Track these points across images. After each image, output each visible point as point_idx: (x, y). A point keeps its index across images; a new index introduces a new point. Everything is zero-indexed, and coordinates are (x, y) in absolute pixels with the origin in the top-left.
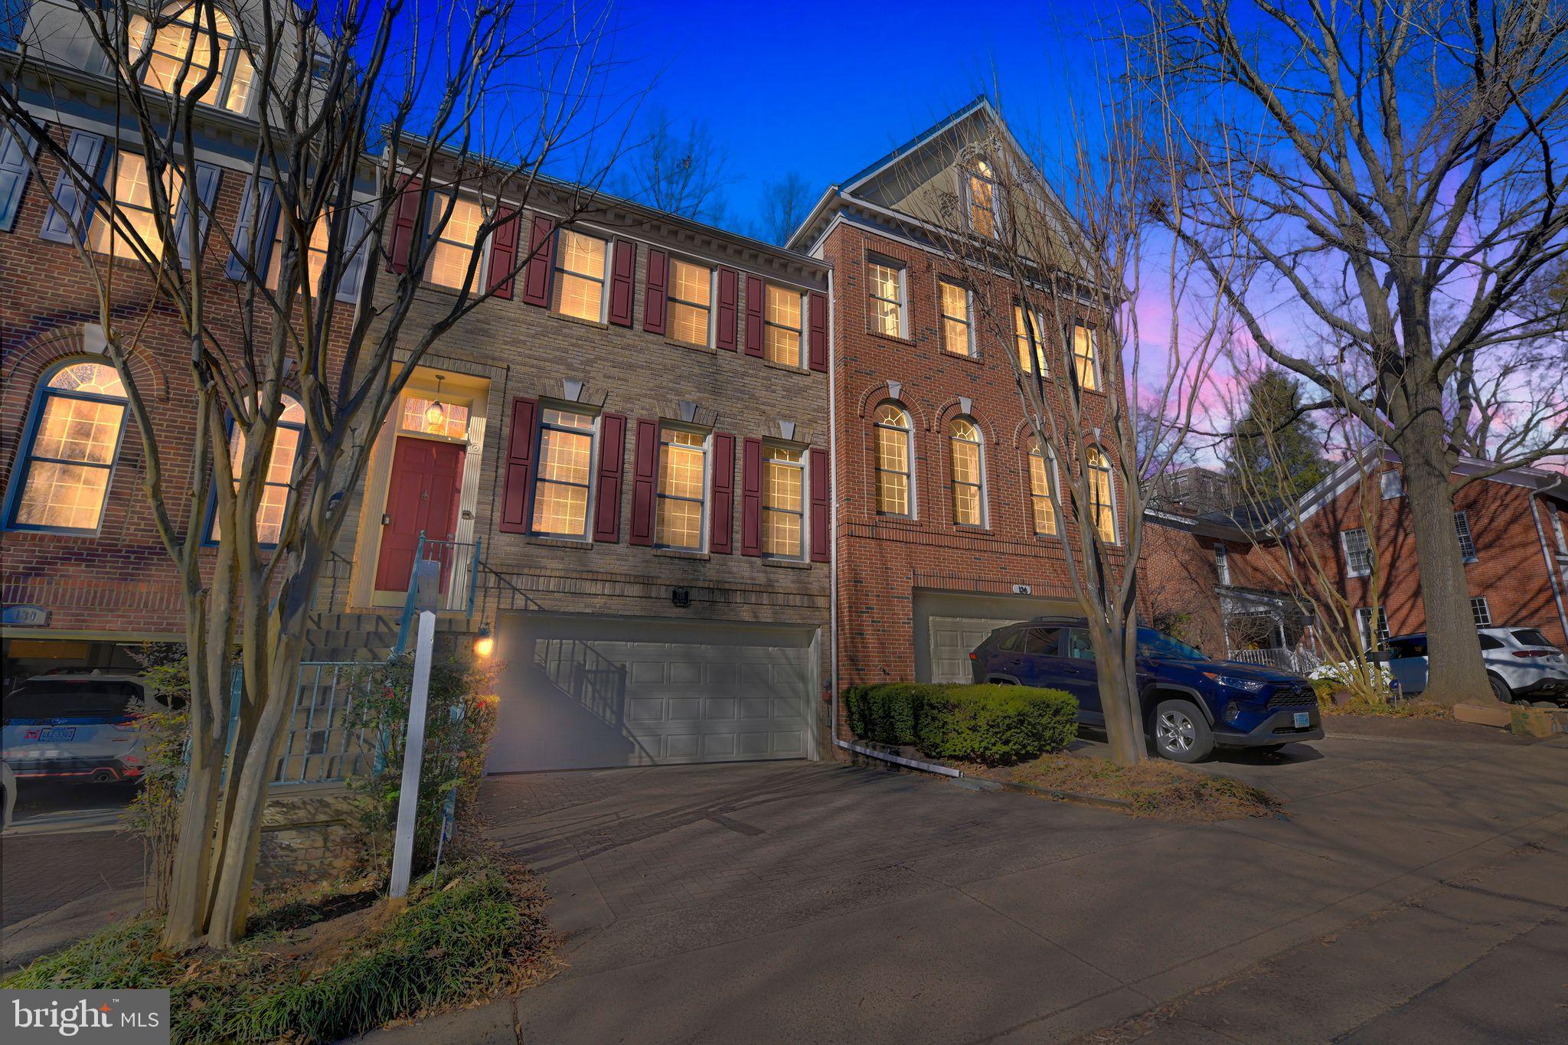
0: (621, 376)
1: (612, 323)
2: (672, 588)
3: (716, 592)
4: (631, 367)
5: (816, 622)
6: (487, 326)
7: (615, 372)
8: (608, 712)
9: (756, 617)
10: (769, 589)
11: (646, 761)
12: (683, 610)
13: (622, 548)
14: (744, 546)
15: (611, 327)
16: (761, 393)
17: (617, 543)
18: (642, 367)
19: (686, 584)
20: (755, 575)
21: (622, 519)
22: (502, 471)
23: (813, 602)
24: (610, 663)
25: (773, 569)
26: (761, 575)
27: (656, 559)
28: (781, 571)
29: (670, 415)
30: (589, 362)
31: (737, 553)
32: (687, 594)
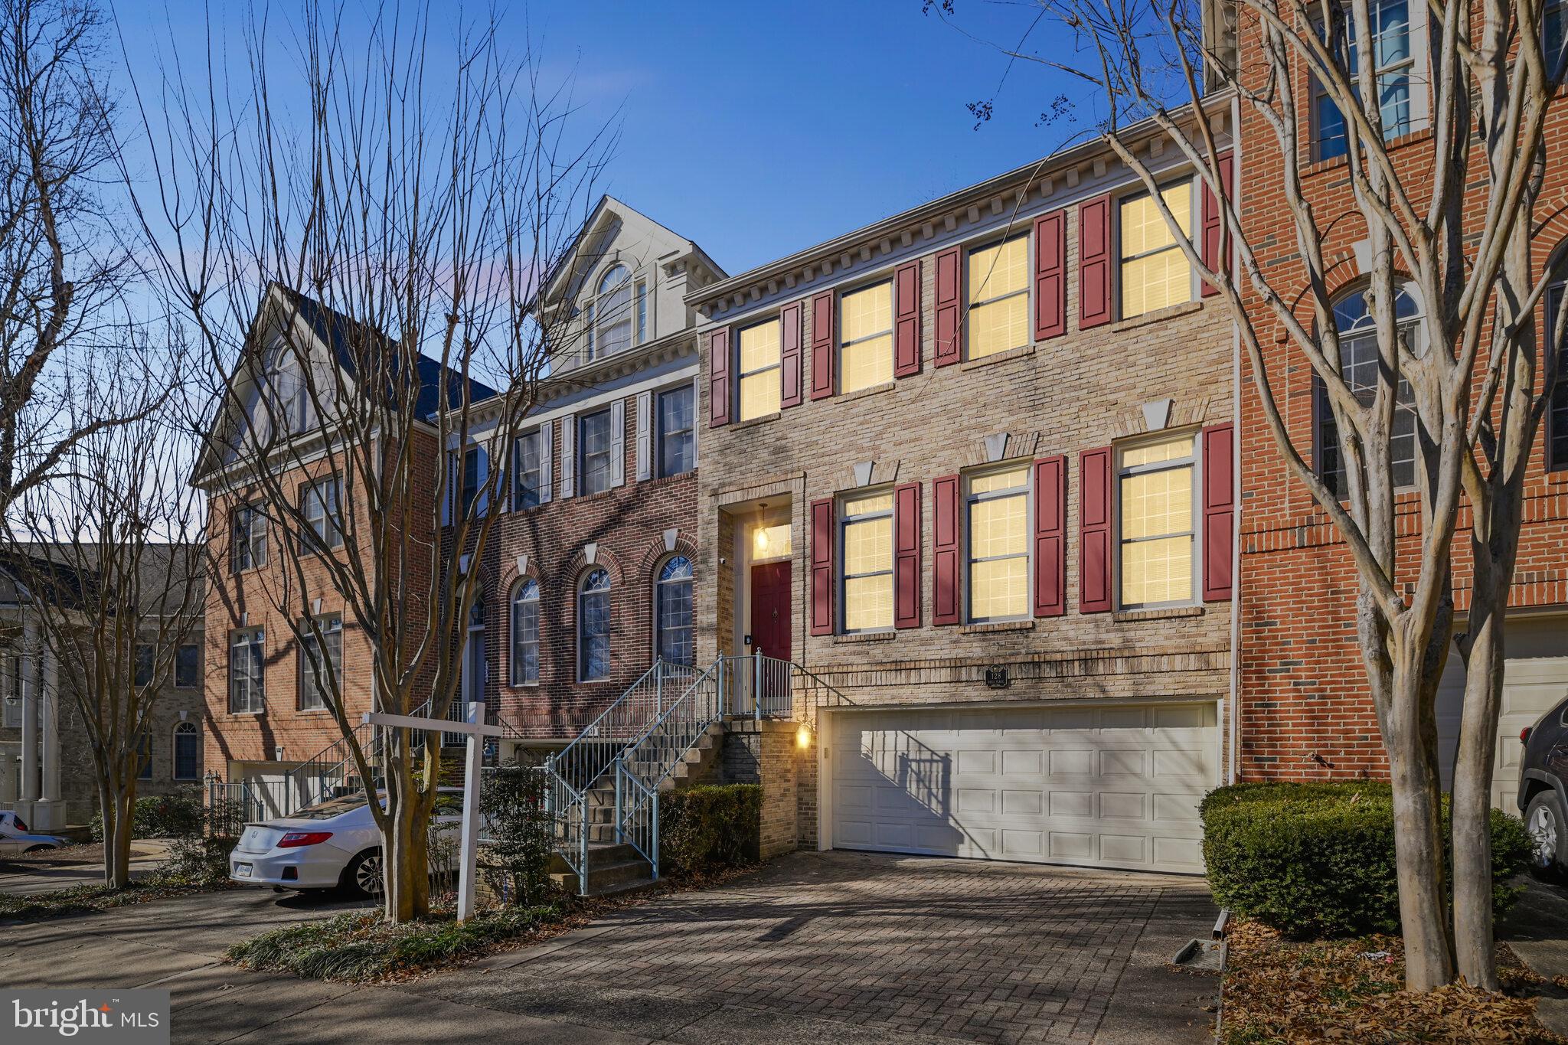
0: (913, 436)
1: (899, 378)
2: (986, 669)
3: (1043, 666)
4: (924, 421)
5: (1213, 691)
6: (783, 442)
7: (907, 435)
8: (934, 801)
9: (1104, 691)
10: (1128, 653)
11: (978, 854)
12: (1000, 692)
13: (926, 632)
14: (1083, 601)
15: (899, 383)
16: (1110, 377)
17: (920, 626)
18: (937, 415)
19: (1002, 661)
20: (1104, 636)
21: (924, 600)
22: (808, 579)
23: (1208, 662)
24: (933, 752)
25: (1133, 625)
26: (1112, 635)
27: (965, 638)
28: (1148, 625)
29: (973, 461)
30: (879, 435)
31: (1074, 612)
32: (1003, 673)
